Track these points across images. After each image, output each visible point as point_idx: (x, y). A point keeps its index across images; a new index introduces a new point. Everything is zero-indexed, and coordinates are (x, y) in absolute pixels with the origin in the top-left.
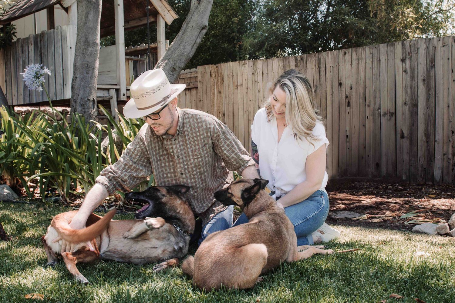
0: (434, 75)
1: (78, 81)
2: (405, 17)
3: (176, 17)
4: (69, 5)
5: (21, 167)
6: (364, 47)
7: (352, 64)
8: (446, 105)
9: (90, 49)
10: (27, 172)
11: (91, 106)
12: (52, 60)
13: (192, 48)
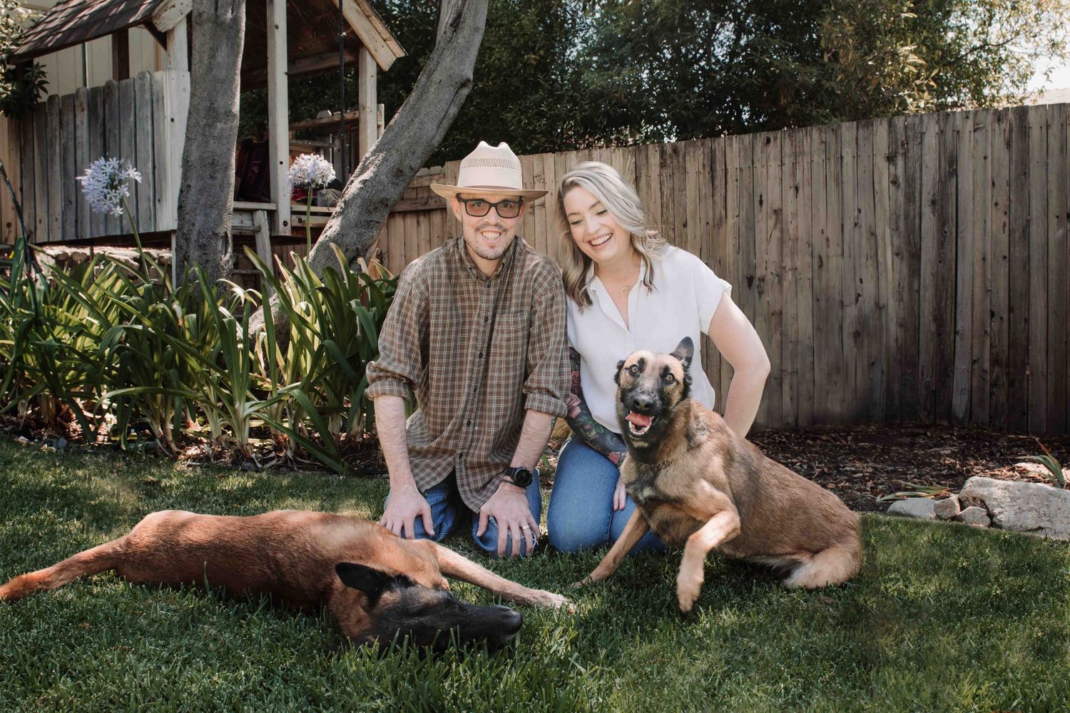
0: (954, 190)
1: (192, 195)
2: (899, 64)
3: (401, 53)
4: (170, 27)
5: (67, 378)
6: (809, 128)
7: (782, 164)
8: (978, 257)
9: (219, 125)
10: (80, 389)
11: (220, 248)
12: (130, 145)
13: (438, 127)
